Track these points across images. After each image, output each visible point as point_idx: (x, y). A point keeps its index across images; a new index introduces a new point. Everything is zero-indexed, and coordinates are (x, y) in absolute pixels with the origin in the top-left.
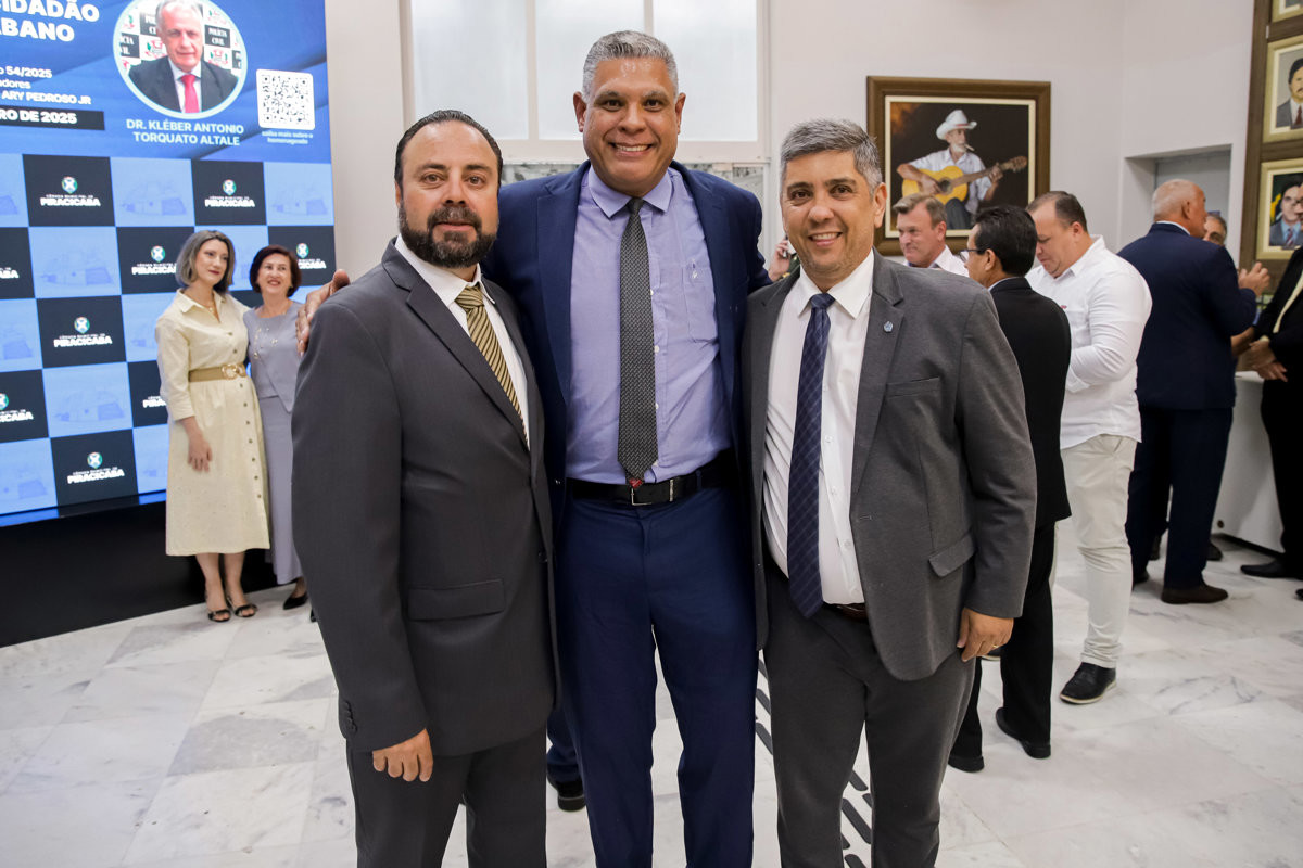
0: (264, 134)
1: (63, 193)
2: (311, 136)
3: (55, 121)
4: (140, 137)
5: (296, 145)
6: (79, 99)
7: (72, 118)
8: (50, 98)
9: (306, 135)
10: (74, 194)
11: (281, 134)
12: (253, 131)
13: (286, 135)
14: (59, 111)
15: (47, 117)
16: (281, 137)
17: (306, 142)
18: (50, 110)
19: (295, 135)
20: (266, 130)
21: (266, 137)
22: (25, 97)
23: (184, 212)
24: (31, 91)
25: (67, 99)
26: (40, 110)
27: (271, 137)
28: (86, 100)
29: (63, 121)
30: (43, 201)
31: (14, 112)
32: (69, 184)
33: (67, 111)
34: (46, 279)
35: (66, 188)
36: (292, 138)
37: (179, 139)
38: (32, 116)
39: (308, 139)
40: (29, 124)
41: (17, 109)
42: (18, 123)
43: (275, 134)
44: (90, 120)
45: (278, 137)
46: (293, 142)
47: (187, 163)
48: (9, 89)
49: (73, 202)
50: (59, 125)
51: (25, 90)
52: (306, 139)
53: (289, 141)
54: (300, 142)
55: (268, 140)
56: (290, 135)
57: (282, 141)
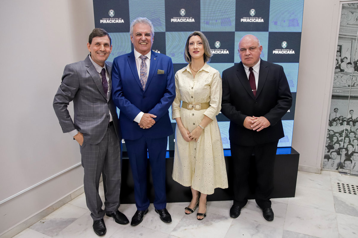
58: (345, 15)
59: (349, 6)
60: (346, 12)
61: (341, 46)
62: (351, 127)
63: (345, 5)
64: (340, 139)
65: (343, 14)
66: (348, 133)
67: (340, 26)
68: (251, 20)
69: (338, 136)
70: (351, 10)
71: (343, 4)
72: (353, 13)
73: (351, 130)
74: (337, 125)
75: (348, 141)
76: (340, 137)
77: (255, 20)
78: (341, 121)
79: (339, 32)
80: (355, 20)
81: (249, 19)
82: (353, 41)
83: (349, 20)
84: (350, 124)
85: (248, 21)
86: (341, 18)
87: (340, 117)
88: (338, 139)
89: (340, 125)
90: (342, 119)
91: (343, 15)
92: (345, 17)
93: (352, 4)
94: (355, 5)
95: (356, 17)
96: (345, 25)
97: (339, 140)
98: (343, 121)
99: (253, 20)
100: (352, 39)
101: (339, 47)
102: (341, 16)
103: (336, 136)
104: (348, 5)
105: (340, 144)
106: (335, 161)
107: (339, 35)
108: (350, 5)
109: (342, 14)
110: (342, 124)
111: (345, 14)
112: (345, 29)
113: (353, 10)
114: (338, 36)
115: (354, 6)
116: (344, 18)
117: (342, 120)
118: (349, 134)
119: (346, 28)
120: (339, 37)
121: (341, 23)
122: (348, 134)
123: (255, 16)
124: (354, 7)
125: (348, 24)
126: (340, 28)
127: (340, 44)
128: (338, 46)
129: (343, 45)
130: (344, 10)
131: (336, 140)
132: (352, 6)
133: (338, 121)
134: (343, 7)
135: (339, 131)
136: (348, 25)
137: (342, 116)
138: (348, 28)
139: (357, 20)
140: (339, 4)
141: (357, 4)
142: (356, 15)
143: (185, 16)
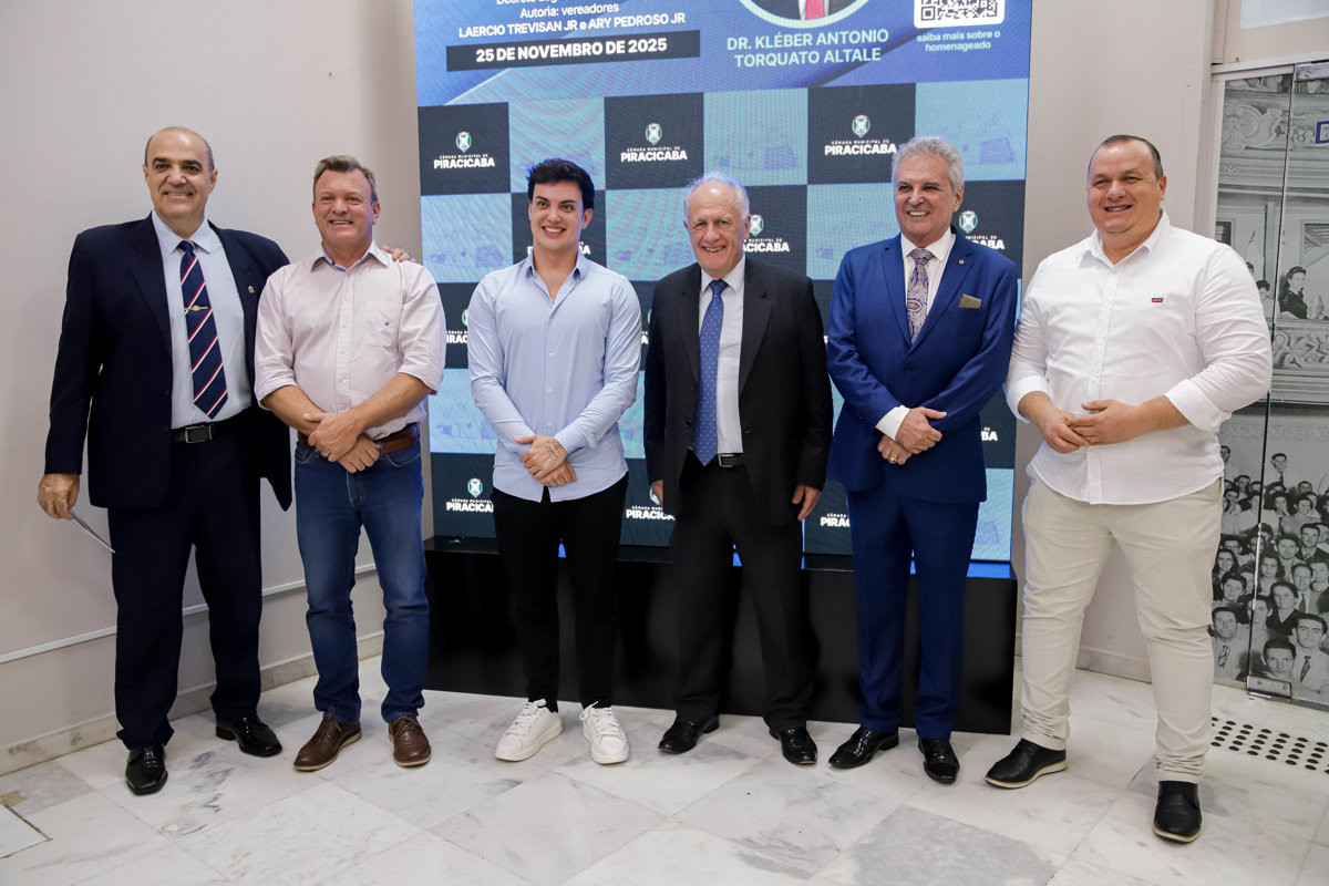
0: (919, 39)
1: (646, 145)
2: (998, 34)
3: (642, 50)
4: (742, 60)
5: (971, 52)
6: (672, 17)
7: (662, 44)
8: (640, 20)
9: (989, 35)
11: (946, 36)
12: (905, 35)
13: (955, 37)
14: (647, 37)
15: (637, 46)
16: (951, 42)
17: (985, 45)
18: (637, 37)
19: (969, 36)
20: (924, 31)
21: (923, 44)
22: (612, 23)
23: (794, 165)
24: (620, 14)
25: (658, 20)
26: (627, 38)
27: (931, 43)
28: (680, 18)
29: (652, 49)
30: (624, 156)
31: (599, 45)
32: (654, 132)
33: (657, 36)
34: (621, 256)
35: (650, 139)
36: (966, 41)
37: (794, 58)
38: (618, 47)
39: (991, 40)
40: (615, 57)
41: (603, 40)
42: (604, 58)
43: (938, 38)
44: (684, 44)
45: (941, 42)
46: (966, 47)
47: (803, 94)
48: (596, 16)
49: (656, 156)
50: (647, 56)
51: (613, 15)
52: (987, 40)
53: (960, 47)
54: (977, 46)
55: (927, 46)
56: (962, 36)
57: (948, 47)
58: (1238, 118)
59: (1248, 88)
60: (1240, 107)
61: (1230, 223)
62: (1280, 519)
63: (1235, 85)
64: (1243, 560)
65: (1228, 117)
66: (1270, 539)
67: (1222, 156)
68: (856, 150)
69: (1236, 551)
70: (1256, 100)
71: (1227, 83)
72: (1263, 111)
73: (1281, 529)
74: (1230, 509)
75: (1274, 571)
76: (1242, 554)
77: (868, 149)
78: (1243, 496)
79: (1221, 175)
80: (1271, 134)
81: (851, 146)
82: (1271, 205)
83: (1252, 133)
84: (1277, 505)
85: (848, 150)
86: (1224, 128)
87: (1237, 479)
88: (1235, 560)
89: (1238, 507)
90: (1247, 488)
91: (1232, 119)
92: (1238, 126)
93: (1260, 78)
94: (1270, 81)
95: (1277, 123)
96: (1238, 152)
97: (1241, 564)
98: (1251, 494)
99: (863, 150)
100: (1266, 198)
101: (1222, 228)
102: (1224, 121)
103: (1230, 551)
104: (1245, 82)
105: (1244, 581)
106: (1229, 644)
107: (1221, 186)
108: (1252, 82)
109: (1226, 117)
110: (1245, 505)
111: (1235, 116)
112: (1238, 165)
113: (1264, 101)
114: (1215, 190)
115: (1265, 85)
116: (1234, 127)
117: (1247, 492)
118: (1277, 543)
119: (1243, 162)
120: (1221, 195)
121: (1223, 145)
122: (1273, 542)
123: (867, 137)
124: (1265, 89)
125: (1247, 148)
126: (1221, 164)
127: (1226, 217)
128: (1218, 223)
129: (1234, 219)
130: (1234, 101)
131: (1230, 563)
132: (1259, 87)
133: (1234, 494)
134: (1230, 93)
135: (1237, 533)
136: (1249, 152)
137: (1246, 477)
138: (1252, 162)
139: (1279, 131)
140: (1212, 81)
141: (1280, 80)
142: (1274, 116)
143: (659, 144)
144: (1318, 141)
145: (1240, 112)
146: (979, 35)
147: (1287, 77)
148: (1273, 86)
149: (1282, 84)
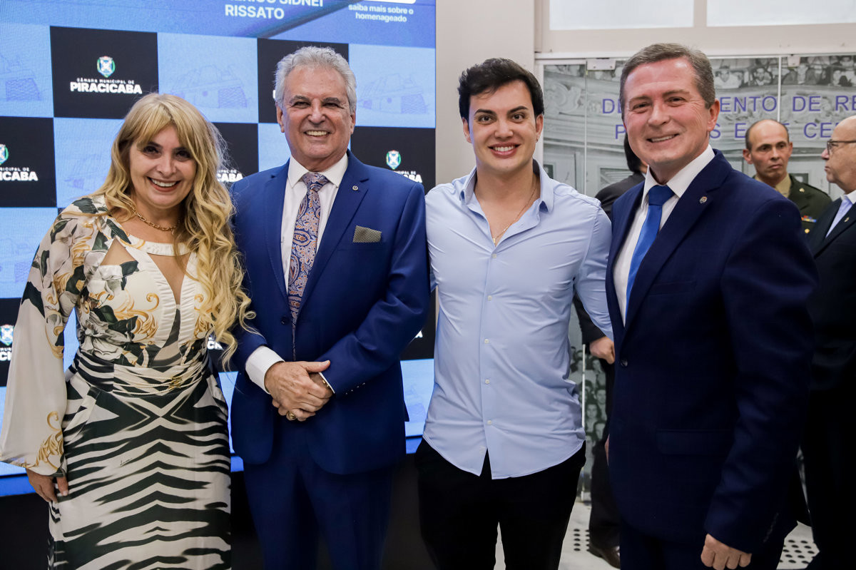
0: (350, 6)
1: (98, 76)
2: (411, 12)
5: (392, 23)
9: (405, 11)
10: (111, 77)
11: (372, 8)
12: (338, 4)
13: (379, 9)
16: (375, 11)
17: (404, 19)
19: (390, 10)
20: (354, 2)
21: (354, 12)
23: (246, 104)
27: (361, 12)
30: (74, 86)
32: (106, 65)
34: (71, 183)
35: (102, 71)
36: (387, 14)
39: (407, 15)
43: (365, 7)
45: (368, 12)
46: (387, 19)
49: (109, 88)
52: (403, 15)
53: (383, 18)
54: (396, 19)
55: (357, 14)
56: (384, 10)
57: (374, 17)
58: (554, 91)
59: (559, 72)
60: (554, 85)
61: (551, 167)
63: (550, 69)
65: (547, 90)
66: (591, 391)
70: (564, 80)
71: (545, 68)
72: (568, 88)
73: (597, 383)
75: (595, 413)
80: (575, 105)
82: (578, 154)
83: (562, 103)
91: (549, 92)
92: (553, 97)
93: (565, 66)
94: (572, 68)
95: (578, 97)
96: (554, 116)
98: (577, 360)
100: (574, 149)
104: (555, 68)
107: (544, 140)
108: (560, 67)
111: (551, 90)
112: (554, 126)
113: (569, 81)
115: (569, 70)
116: (551, 98)
119: (559, 122)
120: (545, 146)
124: (569, 73)
125: (560, 113)
127: (549, 163)
129: (555, 163)
130: (550, 80)
132: (565, 71)
134: (547, 75)
136: (562, 116)
138: (563, 123)
139: (580, 103)
140: (535, 63)
141: (578, 68)
142: (576, 92)
143: (112, 77)
144: (604, 112)
145: (554, 88)
146: (397, 10)
147: (582, 67)
148: (574, 71)
149: (580, 71)
